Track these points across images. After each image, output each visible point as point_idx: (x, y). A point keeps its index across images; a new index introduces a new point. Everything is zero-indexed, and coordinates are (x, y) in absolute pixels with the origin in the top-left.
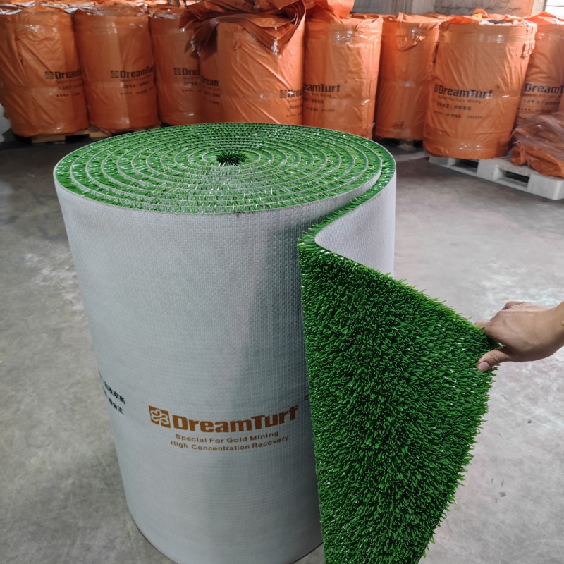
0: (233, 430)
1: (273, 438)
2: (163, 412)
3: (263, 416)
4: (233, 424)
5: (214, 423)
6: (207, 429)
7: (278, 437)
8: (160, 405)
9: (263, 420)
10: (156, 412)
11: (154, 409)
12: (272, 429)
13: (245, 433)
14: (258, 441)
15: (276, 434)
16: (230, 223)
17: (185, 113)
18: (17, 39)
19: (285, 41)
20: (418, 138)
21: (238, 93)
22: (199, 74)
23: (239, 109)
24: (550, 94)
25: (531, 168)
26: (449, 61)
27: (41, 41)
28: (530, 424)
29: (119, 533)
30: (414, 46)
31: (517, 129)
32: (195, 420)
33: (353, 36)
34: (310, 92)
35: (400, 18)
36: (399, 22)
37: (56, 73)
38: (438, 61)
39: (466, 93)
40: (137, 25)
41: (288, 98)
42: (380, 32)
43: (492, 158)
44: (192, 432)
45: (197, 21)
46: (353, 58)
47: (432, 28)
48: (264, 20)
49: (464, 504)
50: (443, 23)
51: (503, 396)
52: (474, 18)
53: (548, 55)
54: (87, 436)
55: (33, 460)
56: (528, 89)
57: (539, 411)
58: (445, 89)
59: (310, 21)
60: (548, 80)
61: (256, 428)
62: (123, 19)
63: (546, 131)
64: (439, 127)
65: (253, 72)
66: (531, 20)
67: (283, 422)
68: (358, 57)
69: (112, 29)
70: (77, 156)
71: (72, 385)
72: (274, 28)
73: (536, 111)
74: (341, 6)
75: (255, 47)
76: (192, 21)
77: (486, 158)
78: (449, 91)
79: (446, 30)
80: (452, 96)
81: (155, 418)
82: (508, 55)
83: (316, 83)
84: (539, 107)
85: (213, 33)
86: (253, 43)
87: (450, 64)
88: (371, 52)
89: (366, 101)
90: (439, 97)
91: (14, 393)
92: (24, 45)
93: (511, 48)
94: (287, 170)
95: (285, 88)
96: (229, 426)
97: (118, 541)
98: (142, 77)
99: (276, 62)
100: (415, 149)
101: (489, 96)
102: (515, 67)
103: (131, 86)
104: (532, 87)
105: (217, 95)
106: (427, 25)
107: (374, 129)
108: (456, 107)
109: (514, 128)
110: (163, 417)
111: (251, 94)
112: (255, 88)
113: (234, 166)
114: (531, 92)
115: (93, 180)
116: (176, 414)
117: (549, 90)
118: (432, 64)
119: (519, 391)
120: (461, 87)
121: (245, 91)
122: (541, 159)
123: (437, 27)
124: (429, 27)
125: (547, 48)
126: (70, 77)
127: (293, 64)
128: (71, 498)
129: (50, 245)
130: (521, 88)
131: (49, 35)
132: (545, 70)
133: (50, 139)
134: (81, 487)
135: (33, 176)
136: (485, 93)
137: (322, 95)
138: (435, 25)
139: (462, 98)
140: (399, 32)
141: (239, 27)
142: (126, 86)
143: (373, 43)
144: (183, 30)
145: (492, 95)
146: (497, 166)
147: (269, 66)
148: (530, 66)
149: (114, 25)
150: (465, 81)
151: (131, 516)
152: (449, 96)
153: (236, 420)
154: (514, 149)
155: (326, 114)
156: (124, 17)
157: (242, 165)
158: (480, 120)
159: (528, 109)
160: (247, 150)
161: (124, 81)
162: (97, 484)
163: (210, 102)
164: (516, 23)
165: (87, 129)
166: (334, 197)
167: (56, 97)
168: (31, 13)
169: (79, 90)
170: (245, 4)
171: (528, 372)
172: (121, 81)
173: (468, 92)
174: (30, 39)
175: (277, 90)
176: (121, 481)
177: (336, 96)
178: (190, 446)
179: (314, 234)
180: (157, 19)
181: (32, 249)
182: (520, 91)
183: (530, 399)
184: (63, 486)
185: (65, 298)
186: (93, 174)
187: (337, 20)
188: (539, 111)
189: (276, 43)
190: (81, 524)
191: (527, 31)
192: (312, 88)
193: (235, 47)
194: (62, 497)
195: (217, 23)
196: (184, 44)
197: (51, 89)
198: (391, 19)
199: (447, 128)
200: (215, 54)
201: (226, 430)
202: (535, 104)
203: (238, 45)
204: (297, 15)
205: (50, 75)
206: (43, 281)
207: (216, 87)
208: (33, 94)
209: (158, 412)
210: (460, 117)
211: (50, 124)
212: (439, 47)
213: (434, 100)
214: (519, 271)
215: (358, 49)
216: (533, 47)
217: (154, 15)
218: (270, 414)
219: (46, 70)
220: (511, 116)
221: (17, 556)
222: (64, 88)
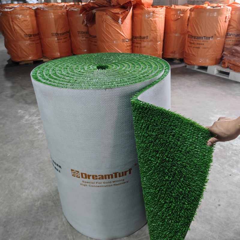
0: (106, 178)
1: (122, 182)
2: (77, 171)
3: (118, 172)
4: (105, 176)
5: (98, 176)
6: (95, 178)
7: (124, 181)
8: (76, 169)
9: (118, 174)
10: (74, 172)
11: (73, 170)
12: (121, 178)
13: (111, 180)
14: (116, 183)
15: (123, 180)
16: (102, 93)
17: (83, 50)
18: (12, 21)
19: (124, 18)
20: (181, 57)
21: (105, 41)
22: (88, 33)
23: (105, 47)
24: (238, 37)
25: (230, 69)
26: (194, 24)
27: (22, 21)
28: (230, 176)
29: (60, 223)
30: (179, 19)
31: (224, 53)
32: (90, 175)
33: (153, 15)
34: (135, 39)
35: (173, 7)
36: (172, 9)
37: (29, 35)
38: (189, 24)
39: (202, 38)
40: (62, 13)
41: (126, 42)
42: (164, 13)
43: (213, 65)
44: (89, 179)
45: (87, 11)
46: (153, 24)
47: (186, 11)
48: (115, 10)
49: (203, 209)
50: (191, 8)
51: (219, 165)
52: (204, 6)
53: (236, 20)
54: (46, 184)
55: (24, 194)
56: (228, 35)
57: (234, 171)
58: (193, 36)
59: (135, 9)
60: (237, 31)
61: (115, 178)
62: (56, 11)
63: (236, 53)
64: (190, 53)
65: (111, 32)
66: (229, 6)
67: (126, 175)
68: (155, 24)
69: (52, 16)
70: (40, 68)
71: (39, 163)
72: (119, 13)
73: (232, 44)
74: (147, 2)
75: (111, 21)
76: (85, 11)
77: (211, 65)
78: (194, 37)
79: (192, 11)
80: (196, 40)
81: (74, 174)
82: (219, 21)
83: (138, 36)
84: (233, 43)
85: (94, 16)
86: (111, 20)
87: (195, 26)
88: (161, 22)
89: (159, 43)
90: (190, 40)
91: (15, 167)
92: (15, 23)
93: (220, 18)
94: (125, 71)
95: (125, 38)
96: (104, 177)
97: (59, 226)
98: (64, 35)
99: (120, 27)
100: (180, 62)
101: (212, 39)
102: (222, 26)
103: (60, 39)
104: (230, 34)
105: (96, 42)
106: (184, 9)
107: (163, 54)
108: (197, 44)
109: (223, 52)
110: (77, 173)
111: (110, 41)
112: (111, 38)
113: (104, 70)
114: (230, 37)
115: (47, 77)
116: (82, 172)
117: (237, 35)
118: (187, 26)
119: (226, 163)
120: (199, 36)
121: (108, 40)
122: (234, 65)
123: (189, 10)
124: (185, 10)
125: (236, 18)
126: (35, 36)
127: (128, 28)
128: (40, 209)
129: (28, 106)
130: (225, 35)
131: (25, 19)
132: (235, 27)
133: (27, 62)
134: (44, 205)
135: (20, 78)
136: (210, 37)
137: (140, 41)
138: (188, 10)
139: (200, 40)
140: (172, 13)
141: (105, 13)
142: (58, 39)
143: (161, 18)
144: (81, 15)
145: (213, 38)
146: (216, 68)
147: (118, 29)
148: (229, 25)
149: (52, 14)
150: (201, 33)
151: (65, 216)
152: (194, 39)
153: (107, 174)
154: (223, 61)
155: (142, 48)
156: (56, 10)
157: (107, 70)
158: (208, 49)
159: (228, 44)
160: (109, 64)
161: (57, 37)
162: (50, 203)
163: (93, 45)
164: (222, 7)
165: (42, 58)
166: (145, 82)
167: (29, 45)
168: (18, 10)
169: (38, 41)
170: (107, 3)
171: (230, 155)
172: (56, 37)
173: (202, 37)
174: (18, 21)
175: (121, 39)
176: (60, 202)
177: (146, 41)
178: (88, 185)
179: (137, 96)
180: (70, 11)
181: (21, 108)
182: (225, 36)
183: (230, 166)
184: (36, 204)
185: (35, 128)
186: (47, 75)
187: (146, 9)
188: (233, 44)
189: (120, 19)
190: (44, 219)
191: (227, 10)
192: (136, 38)
193: (103, 21)
194: (36, 209)
195: (95, 11)
196: (82, 21)
197: (27, 42)
198: (169, 8)
199: (194, 53)
200: (95, 25)
201: (103, 179)
202: (231, 41)
203: (104, 20)
204: (129, 7)
205: (26, 36)
206: (26, 121)
207: (95, 39)
208: (19, 44)
209: (75, 172)
210: (199, 48)
211: (27, 56)
212: (190, 18)
213: (188, 41)
214: (226, 113)
215: (155, 21)
216: (230, 17)
217: (69, 9)
218: (121, 171)
219: (25, 34)
220: (221, 47)
221: (18, 233)
222: (32, 41)
